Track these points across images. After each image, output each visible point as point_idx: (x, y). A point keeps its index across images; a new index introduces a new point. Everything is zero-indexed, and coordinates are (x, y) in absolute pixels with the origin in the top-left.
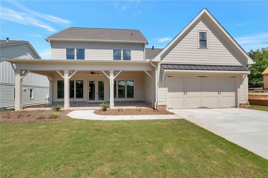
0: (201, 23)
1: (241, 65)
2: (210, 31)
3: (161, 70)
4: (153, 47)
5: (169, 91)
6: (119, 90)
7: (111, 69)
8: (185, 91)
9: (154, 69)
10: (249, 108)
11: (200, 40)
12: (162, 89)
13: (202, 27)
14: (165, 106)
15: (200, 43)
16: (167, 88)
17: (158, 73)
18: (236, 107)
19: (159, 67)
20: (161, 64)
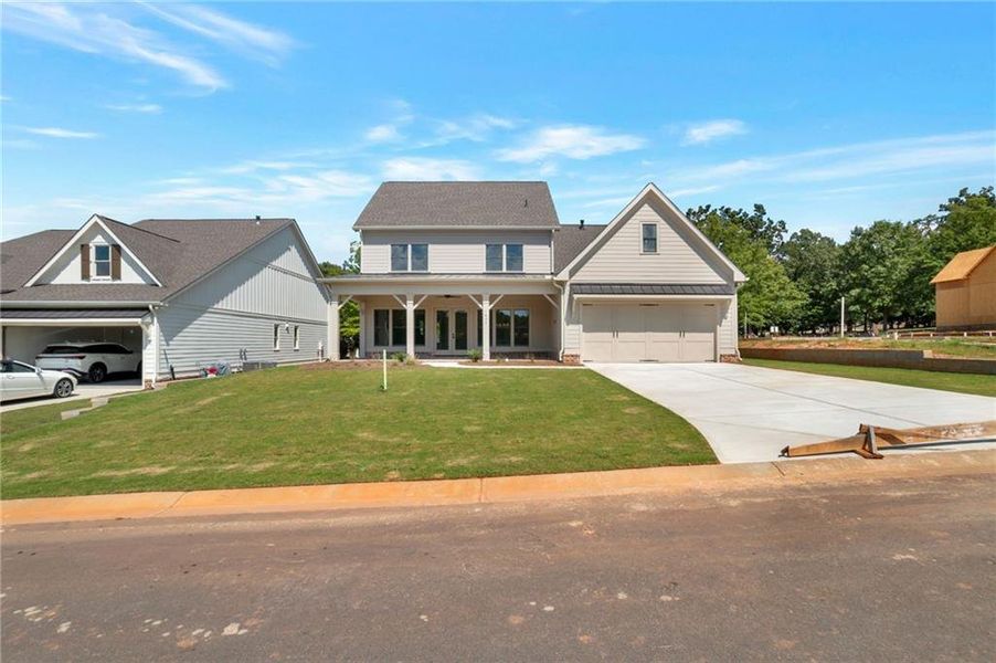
0: (646, 207)
1: (725, 283)
2: (663, 222)
3: (570, 295)
4: (582, 222)
5: (584, 331)
6: (498, 330)
7: (486, 293)
8: (615, 330)
9: (560, 292)
10: (740, 362)
11: (644, 239)
12: (571, 327)
13: (648, 214)
14: (577, 356)
15: (644, 244)
16: (581, 326)
17: (565, 299)
18: (715, 361)
19: (567, 288)
20: (571, 285)
